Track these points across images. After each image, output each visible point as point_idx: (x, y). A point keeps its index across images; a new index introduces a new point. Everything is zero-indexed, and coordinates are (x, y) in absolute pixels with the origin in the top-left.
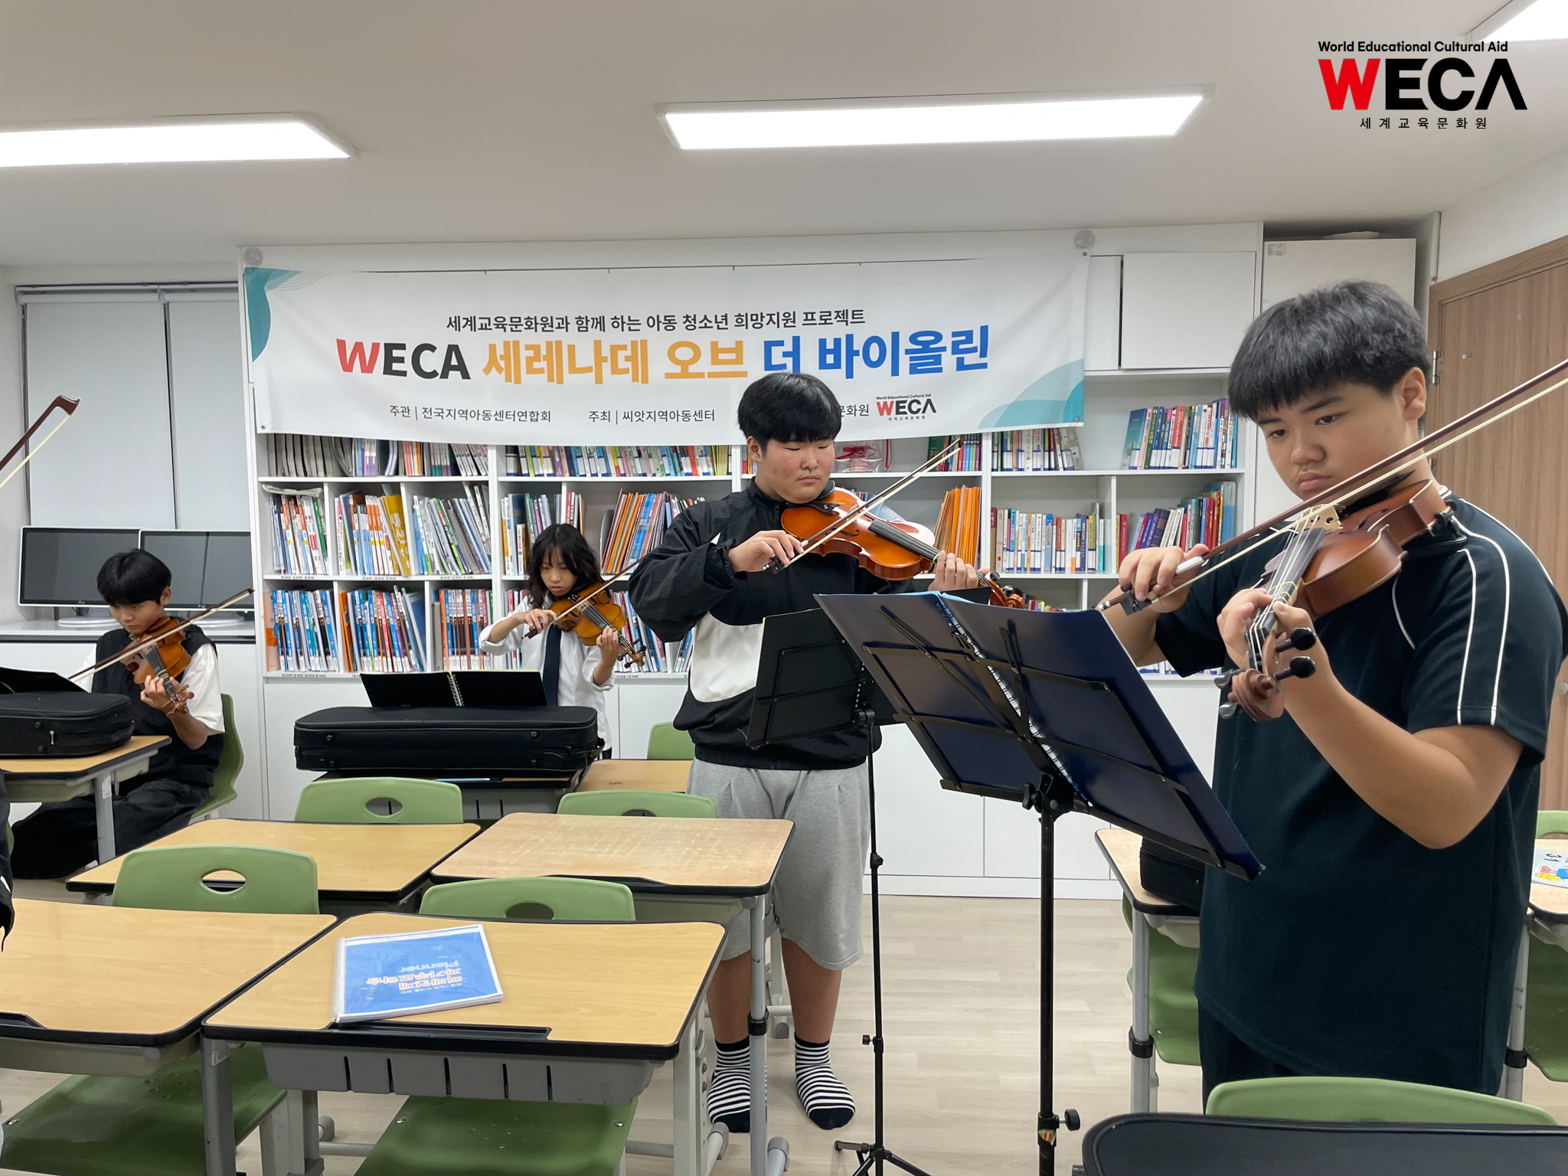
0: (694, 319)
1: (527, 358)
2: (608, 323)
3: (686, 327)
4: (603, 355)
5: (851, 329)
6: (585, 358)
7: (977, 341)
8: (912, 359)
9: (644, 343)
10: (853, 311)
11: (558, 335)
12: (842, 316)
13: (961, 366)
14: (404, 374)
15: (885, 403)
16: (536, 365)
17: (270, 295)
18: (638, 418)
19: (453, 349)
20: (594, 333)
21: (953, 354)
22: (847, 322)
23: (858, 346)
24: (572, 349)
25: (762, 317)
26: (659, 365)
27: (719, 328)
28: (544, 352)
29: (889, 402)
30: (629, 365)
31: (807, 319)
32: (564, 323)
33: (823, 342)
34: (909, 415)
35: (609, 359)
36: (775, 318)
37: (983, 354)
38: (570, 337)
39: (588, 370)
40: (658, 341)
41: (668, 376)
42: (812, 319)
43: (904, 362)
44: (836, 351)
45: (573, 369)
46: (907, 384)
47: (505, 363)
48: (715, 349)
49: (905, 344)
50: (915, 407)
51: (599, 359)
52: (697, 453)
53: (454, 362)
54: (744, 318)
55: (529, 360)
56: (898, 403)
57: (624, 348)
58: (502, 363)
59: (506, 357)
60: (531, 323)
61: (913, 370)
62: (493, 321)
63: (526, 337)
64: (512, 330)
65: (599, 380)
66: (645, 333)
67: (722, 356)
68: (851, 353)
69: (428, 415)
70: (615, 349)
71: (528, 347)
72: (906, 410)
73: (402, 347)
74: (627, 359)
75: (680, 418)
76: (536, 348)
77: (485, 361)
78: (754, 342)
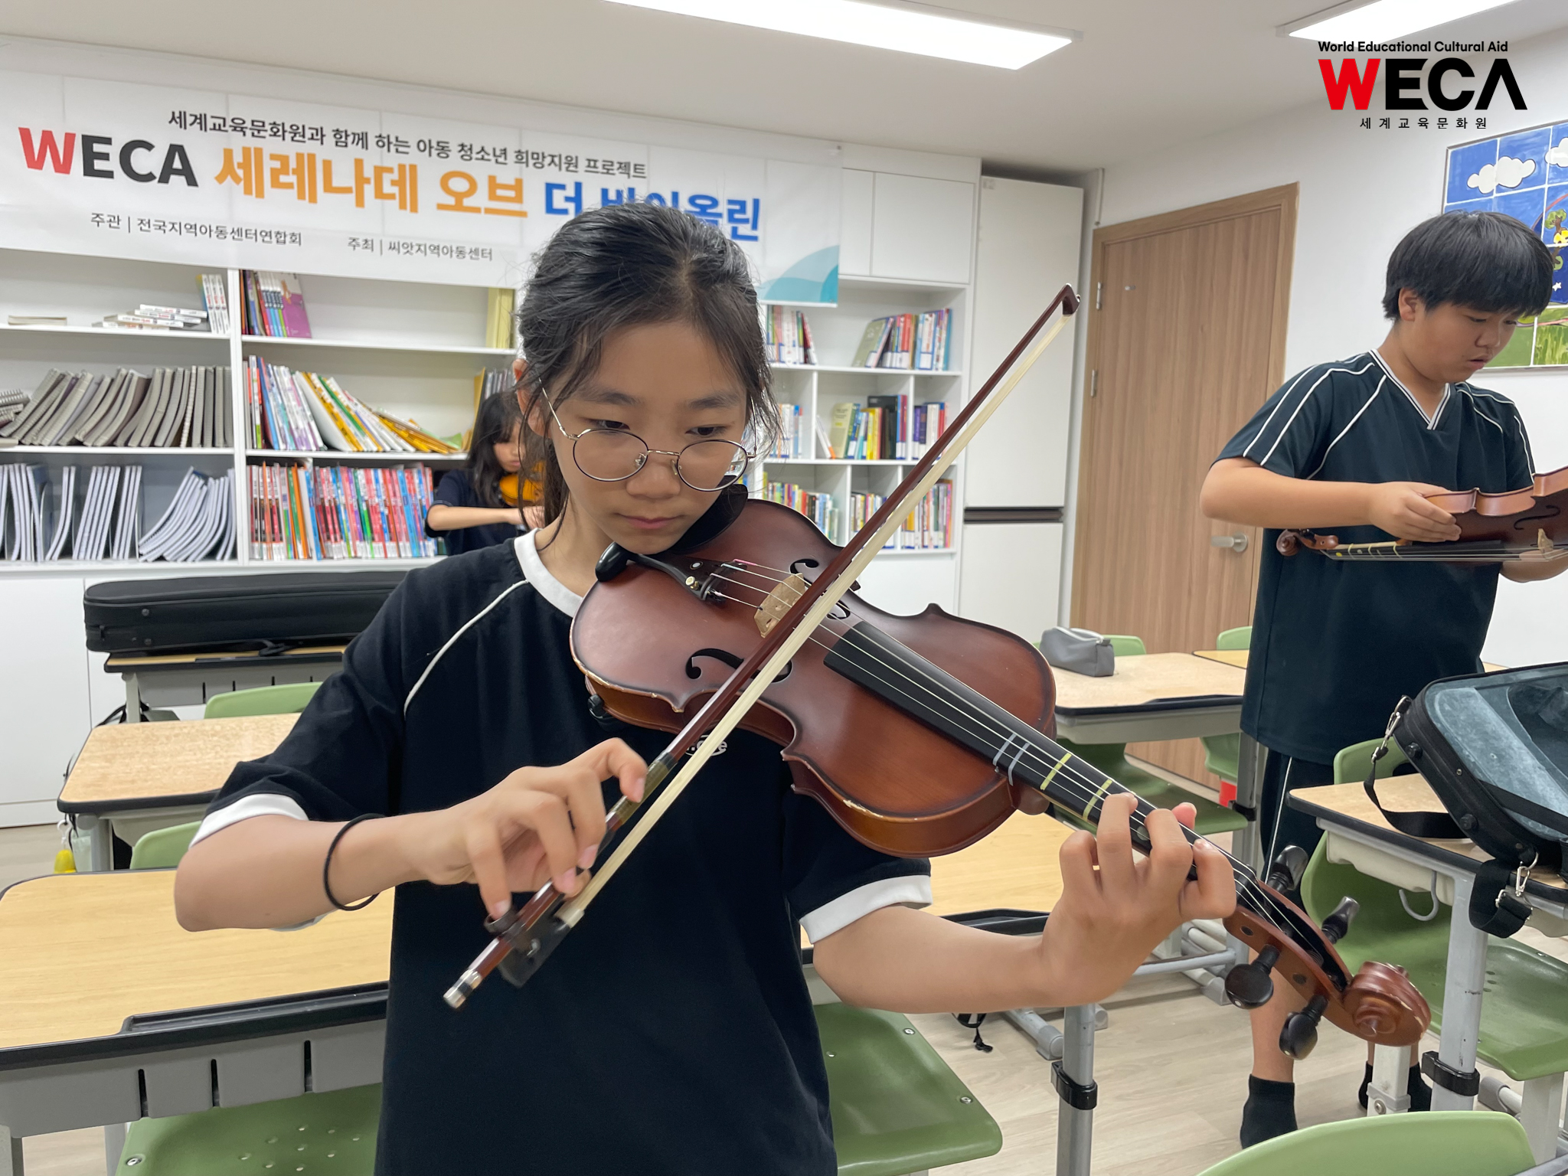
0: (471, 149)
1: (272, 170)
2: (372, 141)
3: (462, 156)
4: (366, 176)
5: (633, 182)
6: (344, 176)
7: (749, 214)
9: (413, 168)
10: (635, 165)
11: (310, 147)
12: (624, 167)
13: (736, 233)
14: (109, 174)
16: (283, 179)
18: (406, 251)
19: (176, 150)
20: (354, 150)
21: (728, 221)
22: (628, 174)
24: (327, 165)
25: (544, 157)
26: (429, 192)
27: (497, 162)
28: (293, 164)
30: (395, 190)
31: (589, 166)
35: (372, 181)
36: (556, 160)
37: (755, 227)
38: (326, 150)
39: (347, 190)
40: (430, 169)
41: (441, 207)
42: (595, 167)
45: (329, 188)
47: (246, 174)
48: (493, 183)
51: (361, 180)
53: (177, 164)
54: (524, 155)
55: (275, 173)
57: (390, 170)
58: (240, 173)
59: (245, 165)
60: (277, 130)
62: (229, 122)
63: (271, 145)
64: (253, 135)
65: (360, 202)
66: (414, 157)
67: (500, 192)
69: (145, 227)
70: (379, 171)
71: (273, 157)
73: (107, 141)
75: (454, 255)
76: (284, 159)
77: (218, 166)
78: (535, 182)
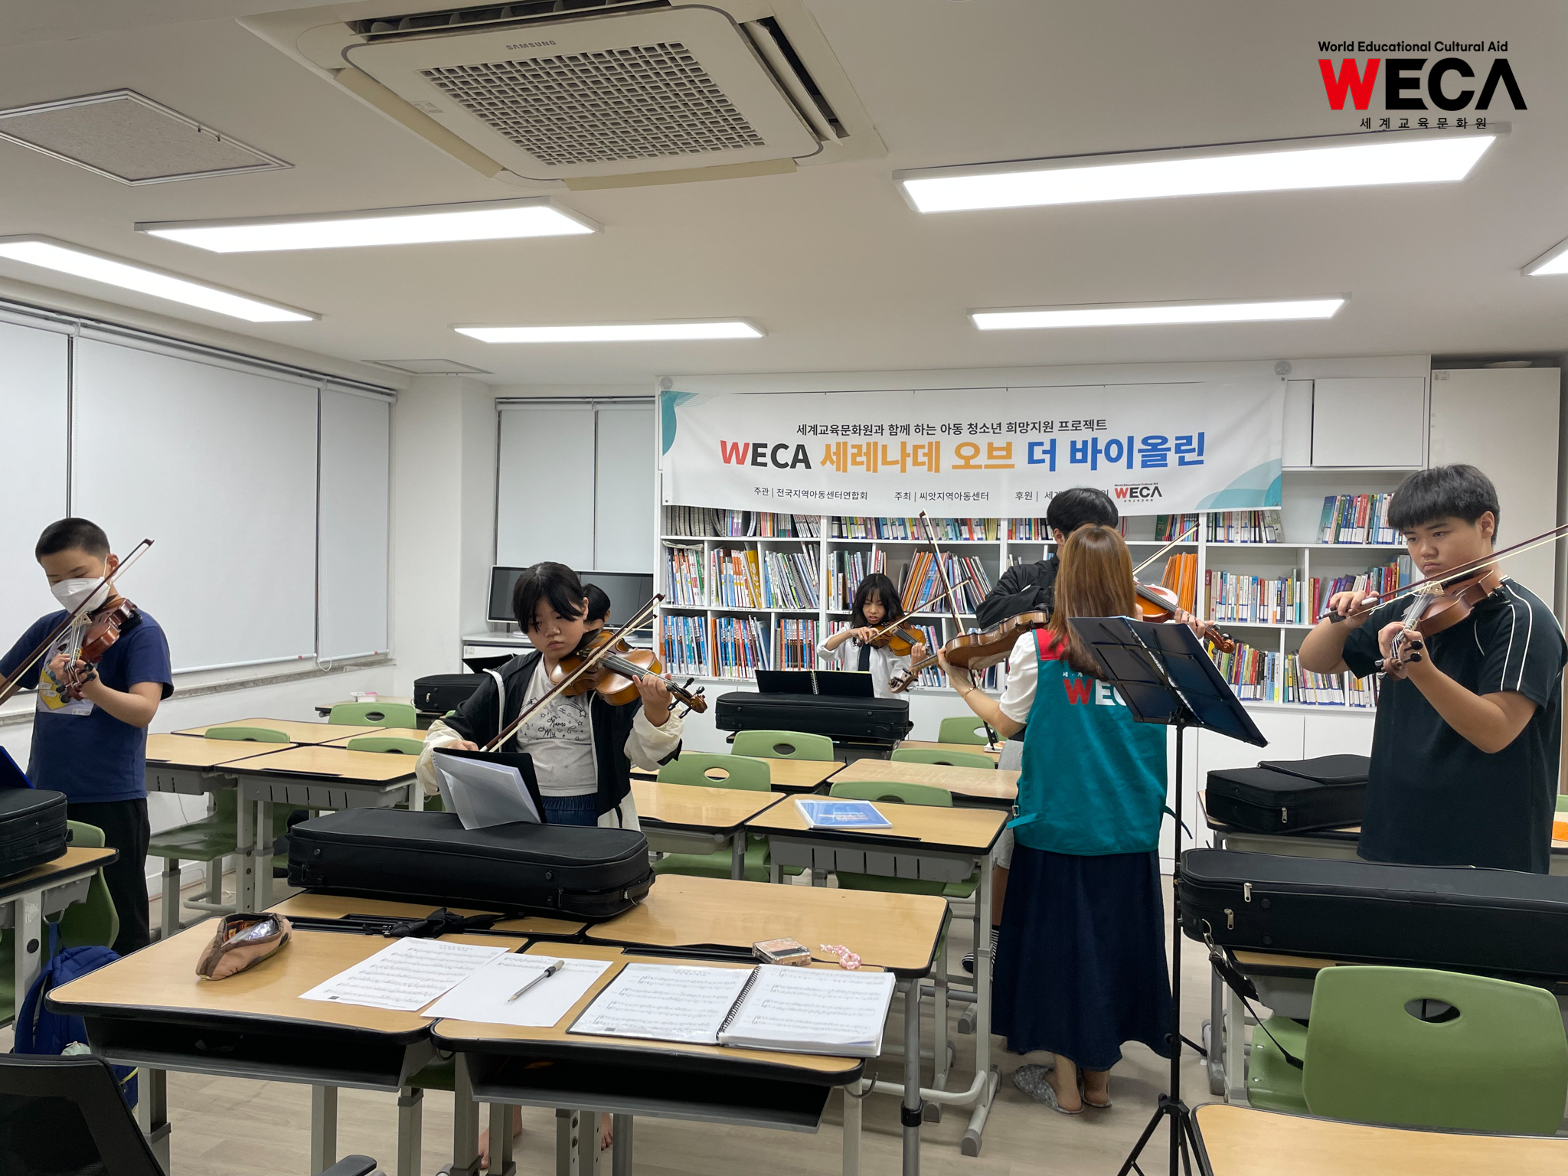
0: (976, 427)
1: (853, 454)
2: (912, 429)
3: (970, 432)
4: (907, 452)
5: (1096, 434)
6: (894, 454)
7: (1195, 444)
8: (1143, 456)
9: (938, 443)
10: (1098, 421)
11: (876, 437)
12: (1089, 424)
13: (1182, 462)
14: (765, 465)
15: (1122, 489)
16: (859, 459)
17: (677, 410)
18: (932, 498)
19: (801, 448)
20: (902, 436)
21: (1176, 453)
22: (1093, 429)
23: (1101, 446)
24: (885, 447)
25: (1028, 425)
26: (948, 459)
27: (994, 433)
28: (864, 450)
29: (1124, 488)
30: (926, 459)
31: (1062, 427)
32: (881, 429)
33: (1073, 443)
34: (1141, 498)
35: (912, 455)
36: (1037, 426)
37: (1200, 453)
38: (885, 439)
39: (895, 462)
40: (949, 442)
41: (955, 467)
42: (1066, 426)
43: (1137, 458)
44: (1084, 450)
45: (885, 462)
46: (1139, 475)
47: (837, 458)
48: (991, 447)
49: (1138, 445)
50: (1145, 492)
51: (904, 455)
52: (974, 523)
53: (801, 457)
54: (1014, 426)
55: (854, 456)
56: (1132, 489)
57: (923, 447)
58: (834, 458)
59: (837, 453)
60: (856, 430)
61: (1144, 465)
62: (829, 428)
63: (853, 439)
64: (843, 434)
65: (903, 470)
66: (939, 436)
67: (995, 453)
68: (1096, 451)
69: (781, 494)
70: (916, 448)
71: (853, 447)
72: (1138, 494)
73: (765, 446)
74: (925, 455)
75: (962, 499)
76: (859, 447)
77: (822, 456)
78: (1020, 442)
